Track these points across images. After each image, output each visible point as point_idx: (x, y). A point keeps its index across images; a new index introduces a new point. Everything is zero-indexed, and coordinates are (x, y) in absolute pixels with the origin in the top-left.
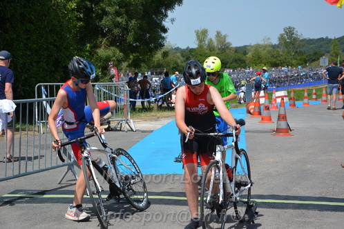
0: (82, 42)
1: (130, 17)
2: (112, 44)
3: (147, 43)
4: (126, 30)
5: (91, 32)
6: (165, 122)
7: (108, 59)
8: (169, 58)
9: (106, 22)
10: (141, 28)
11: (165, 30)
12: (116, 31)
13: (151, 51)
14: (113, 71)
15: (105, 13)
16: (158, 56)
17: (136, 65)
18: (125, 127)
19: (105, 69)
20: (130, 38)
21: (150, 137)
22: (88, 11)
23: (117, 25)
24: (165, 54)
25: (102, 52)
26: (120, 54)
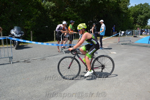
0: (134, 24)
1: (142, 20)
2: (138, 24)
3: (144, 24)
4: (141, 22)
5: (135, 22)
6: (146, 37)
7: (138, 27)
8: (148, 27)
9: (138, 21)
10: (144, 22)
11: (148, 22)
12: (139, 22)
13: (145, 26)
14: (138, 29)
15: (138, 20)
16: (146, 27)
17: (142, 28)
18: (139, 37)
19: (137, 28)
20: (141, 24)
21: (142, 39)
22: (135, 20)
23: (140, 22)
24: (147, 26)
25: (137, 26)
26: (140, 26)
